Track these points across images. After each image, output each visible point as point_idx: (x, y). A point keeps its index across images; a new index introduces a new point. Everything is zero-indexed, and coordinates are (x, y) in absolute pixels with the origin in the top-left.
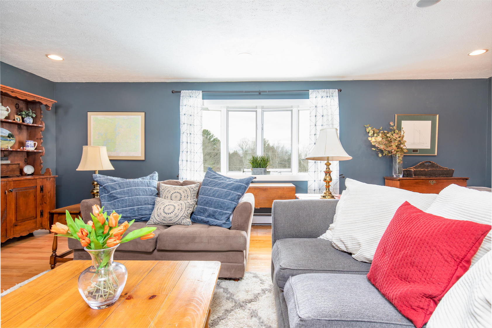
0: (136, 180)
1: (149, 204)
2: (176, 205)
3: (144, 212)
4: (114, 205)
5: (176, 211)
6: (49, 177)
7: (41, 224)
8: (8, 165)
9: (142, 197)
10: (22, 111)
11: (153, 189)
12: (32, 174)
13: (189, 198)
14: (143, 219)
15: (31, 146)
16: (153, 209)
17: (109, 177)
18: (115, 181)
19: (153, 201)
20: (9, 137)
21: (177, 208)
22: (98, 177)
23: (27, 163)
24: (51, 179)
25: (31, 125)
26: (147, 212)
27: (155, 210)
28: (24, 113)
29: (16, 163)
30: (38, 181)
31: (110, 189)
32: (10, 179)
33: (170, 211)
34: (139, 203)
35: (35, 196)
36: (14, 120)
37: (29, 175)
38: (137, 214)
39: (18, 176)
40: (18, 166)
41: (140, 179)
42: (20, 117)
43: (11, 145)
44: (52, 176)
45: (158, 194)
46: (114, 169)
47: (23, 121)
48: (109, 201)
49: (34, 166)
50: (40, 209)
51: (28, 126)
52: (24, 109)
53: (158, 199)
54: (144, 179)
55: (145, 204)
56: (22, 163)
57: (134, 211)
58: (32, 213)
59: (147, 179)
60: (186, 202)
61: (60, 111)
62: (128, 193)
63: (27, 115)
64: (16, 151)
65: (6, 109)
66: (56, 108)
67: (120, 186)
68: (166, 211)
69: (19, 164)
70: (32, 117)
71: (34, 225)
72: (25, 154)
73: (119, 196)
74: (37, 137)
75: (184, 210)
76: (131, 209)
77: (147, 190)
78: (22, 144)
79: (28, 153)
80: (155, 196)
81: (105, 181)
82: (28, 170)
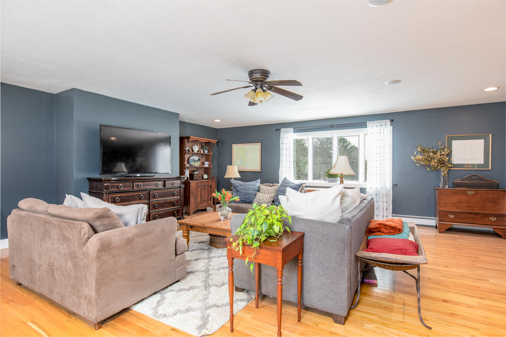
0: (249, 183)
1: (253, 195)
2: (265, 196)
3: (251, 199)
4: (238, 194)
5: (264, 199)
6: (214, 180)
7: (210, 204)
8: (198, 174)
9: (250, 192)
10: (203, 147)
11: (256, 188)
12: (207, 179)
13: (273, 193)
14: (250, 202)
15: (207, 165)
16: (254, 198)
17: (237, 181)
18: (239, 183)
19: (256, 194)
20: (198, 160)
21: (265, 198)
22: (233, 181)
23: (205, 173)
24: (215, 181)
25: (207, 154)
26: (252, 199)
27: (256, 198)
28: (204, 148)
29: (201, 173)
30: (209, 182)
31: (237, 187)
32: (199, 181)
33: (262, 199)
34: (249, 194)
35: (208, 190)
36: (200, 152)
37: (205, 179)
38: (247, 199)
39: (201, 180)
40: (201, 174)
41: (250, 183)
42: (203, 150)
43: (199, 164)
44: (215, 180)
45: (259, 191)
46: (240, 177)
47: (204, 152)
48: (236, 192)
49: (207, 175)
50: (210, 197)
51: (206, 154)
52: (204, 146)
53: (258, 193)
54: (252, 182)
55: (252, 195)
56: (203, 173)
57: (246, 198)
58: (207, 199)
59: (254, 183)
60: (270, 195)
61: (220, 144)
62: (244, 189)
63: (205, 149)
64: (201, 167)
65: (197, 147)
66: (218, 143)
67: (241, 186)
68: (260, 199)
69: (202, 174)
70: (207, 150)
71: (207, 205)
72: (204, 169)
73: (240, 190)
74: (209, 159)
75: (268, 199)
76: (245, 197)
77: (253, 188)
78: (203, 164)
79: (205, 168)
80: (257, 191)
81: (235, 183)
82: (205, 176)
